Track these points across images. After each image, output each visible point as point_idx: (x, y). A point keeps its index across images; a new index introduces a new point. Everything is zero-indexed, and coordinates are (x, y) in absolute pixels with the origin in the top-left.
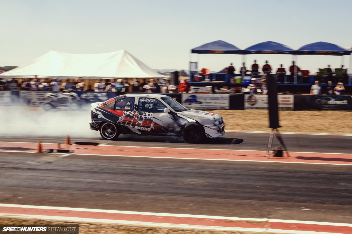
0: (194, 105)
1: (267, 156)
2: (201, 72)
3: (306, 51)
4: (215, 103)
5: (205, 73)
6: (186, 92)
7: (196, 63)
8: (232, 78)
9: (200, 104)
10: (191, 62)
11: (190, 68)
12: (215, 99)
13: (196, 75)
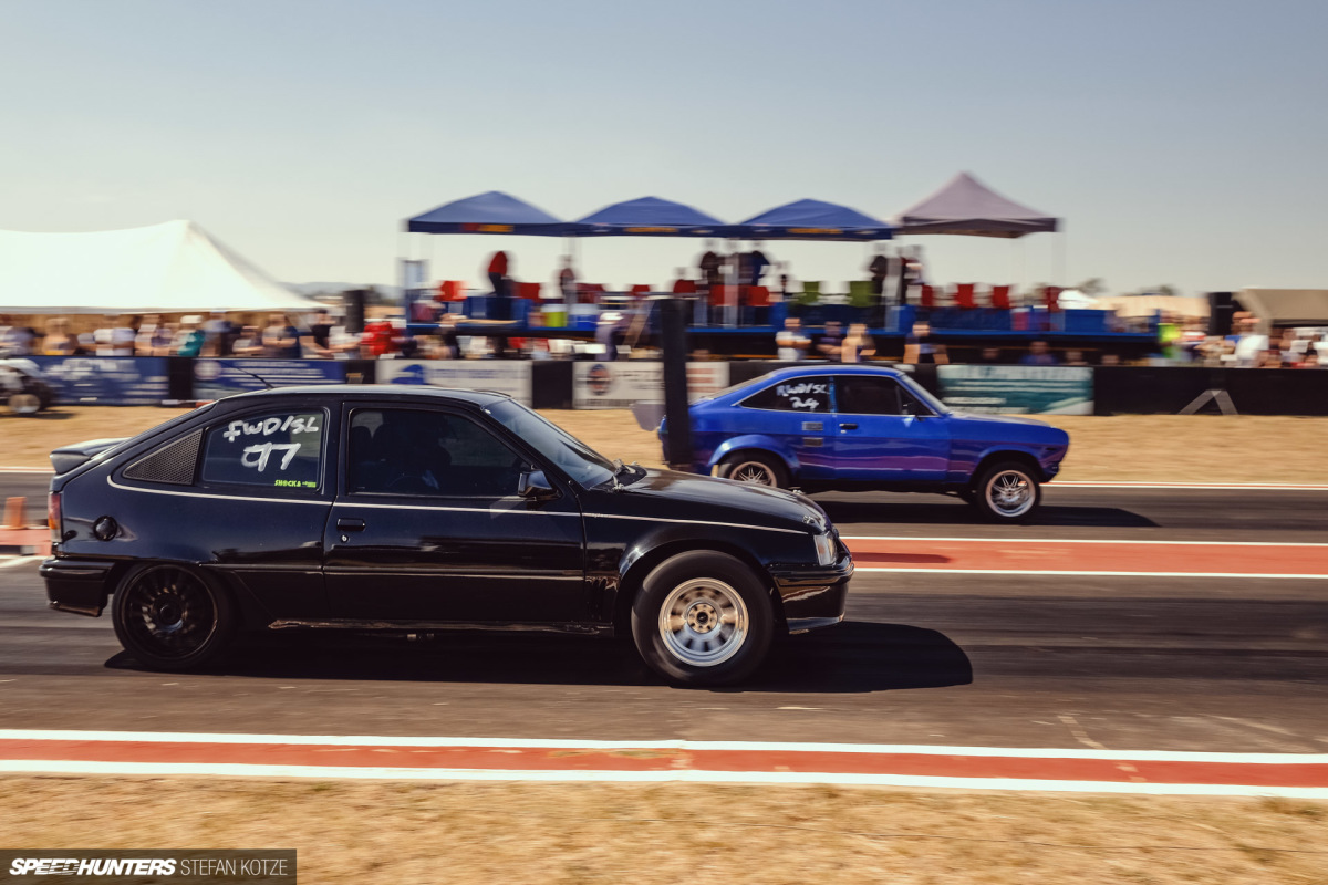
2: (437, 293)
3: (766, 228)
5: (453, 295)
8: (534, 311)
10: (407, 262)
11: (406, 279)
13: (421, 301)
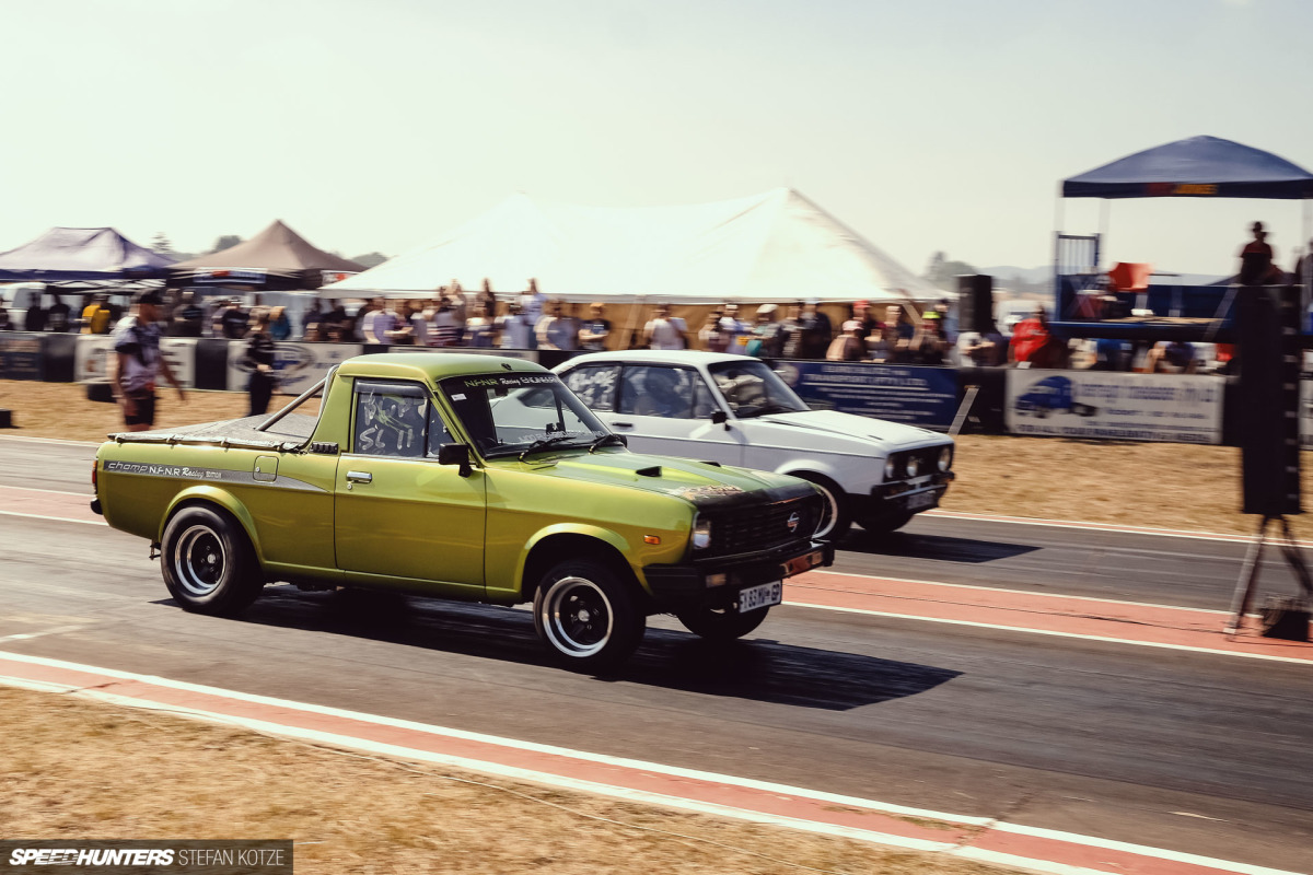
0: (1059, 419)
1: (1226, 630)
2: (1107, 280)
4: (1158, 414)
5: (1130, 282)
6: (1029, 363)
7: (1096, 240)
9: (1083, 415)
10: (1063, 236)
11: (1059, 260)
12: (1158, 398)
13: (1086, 292)
